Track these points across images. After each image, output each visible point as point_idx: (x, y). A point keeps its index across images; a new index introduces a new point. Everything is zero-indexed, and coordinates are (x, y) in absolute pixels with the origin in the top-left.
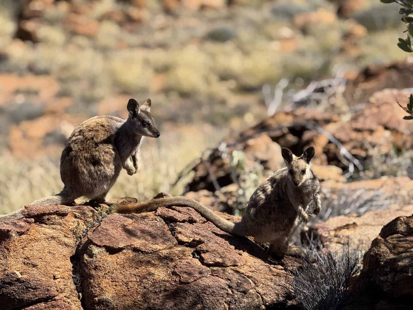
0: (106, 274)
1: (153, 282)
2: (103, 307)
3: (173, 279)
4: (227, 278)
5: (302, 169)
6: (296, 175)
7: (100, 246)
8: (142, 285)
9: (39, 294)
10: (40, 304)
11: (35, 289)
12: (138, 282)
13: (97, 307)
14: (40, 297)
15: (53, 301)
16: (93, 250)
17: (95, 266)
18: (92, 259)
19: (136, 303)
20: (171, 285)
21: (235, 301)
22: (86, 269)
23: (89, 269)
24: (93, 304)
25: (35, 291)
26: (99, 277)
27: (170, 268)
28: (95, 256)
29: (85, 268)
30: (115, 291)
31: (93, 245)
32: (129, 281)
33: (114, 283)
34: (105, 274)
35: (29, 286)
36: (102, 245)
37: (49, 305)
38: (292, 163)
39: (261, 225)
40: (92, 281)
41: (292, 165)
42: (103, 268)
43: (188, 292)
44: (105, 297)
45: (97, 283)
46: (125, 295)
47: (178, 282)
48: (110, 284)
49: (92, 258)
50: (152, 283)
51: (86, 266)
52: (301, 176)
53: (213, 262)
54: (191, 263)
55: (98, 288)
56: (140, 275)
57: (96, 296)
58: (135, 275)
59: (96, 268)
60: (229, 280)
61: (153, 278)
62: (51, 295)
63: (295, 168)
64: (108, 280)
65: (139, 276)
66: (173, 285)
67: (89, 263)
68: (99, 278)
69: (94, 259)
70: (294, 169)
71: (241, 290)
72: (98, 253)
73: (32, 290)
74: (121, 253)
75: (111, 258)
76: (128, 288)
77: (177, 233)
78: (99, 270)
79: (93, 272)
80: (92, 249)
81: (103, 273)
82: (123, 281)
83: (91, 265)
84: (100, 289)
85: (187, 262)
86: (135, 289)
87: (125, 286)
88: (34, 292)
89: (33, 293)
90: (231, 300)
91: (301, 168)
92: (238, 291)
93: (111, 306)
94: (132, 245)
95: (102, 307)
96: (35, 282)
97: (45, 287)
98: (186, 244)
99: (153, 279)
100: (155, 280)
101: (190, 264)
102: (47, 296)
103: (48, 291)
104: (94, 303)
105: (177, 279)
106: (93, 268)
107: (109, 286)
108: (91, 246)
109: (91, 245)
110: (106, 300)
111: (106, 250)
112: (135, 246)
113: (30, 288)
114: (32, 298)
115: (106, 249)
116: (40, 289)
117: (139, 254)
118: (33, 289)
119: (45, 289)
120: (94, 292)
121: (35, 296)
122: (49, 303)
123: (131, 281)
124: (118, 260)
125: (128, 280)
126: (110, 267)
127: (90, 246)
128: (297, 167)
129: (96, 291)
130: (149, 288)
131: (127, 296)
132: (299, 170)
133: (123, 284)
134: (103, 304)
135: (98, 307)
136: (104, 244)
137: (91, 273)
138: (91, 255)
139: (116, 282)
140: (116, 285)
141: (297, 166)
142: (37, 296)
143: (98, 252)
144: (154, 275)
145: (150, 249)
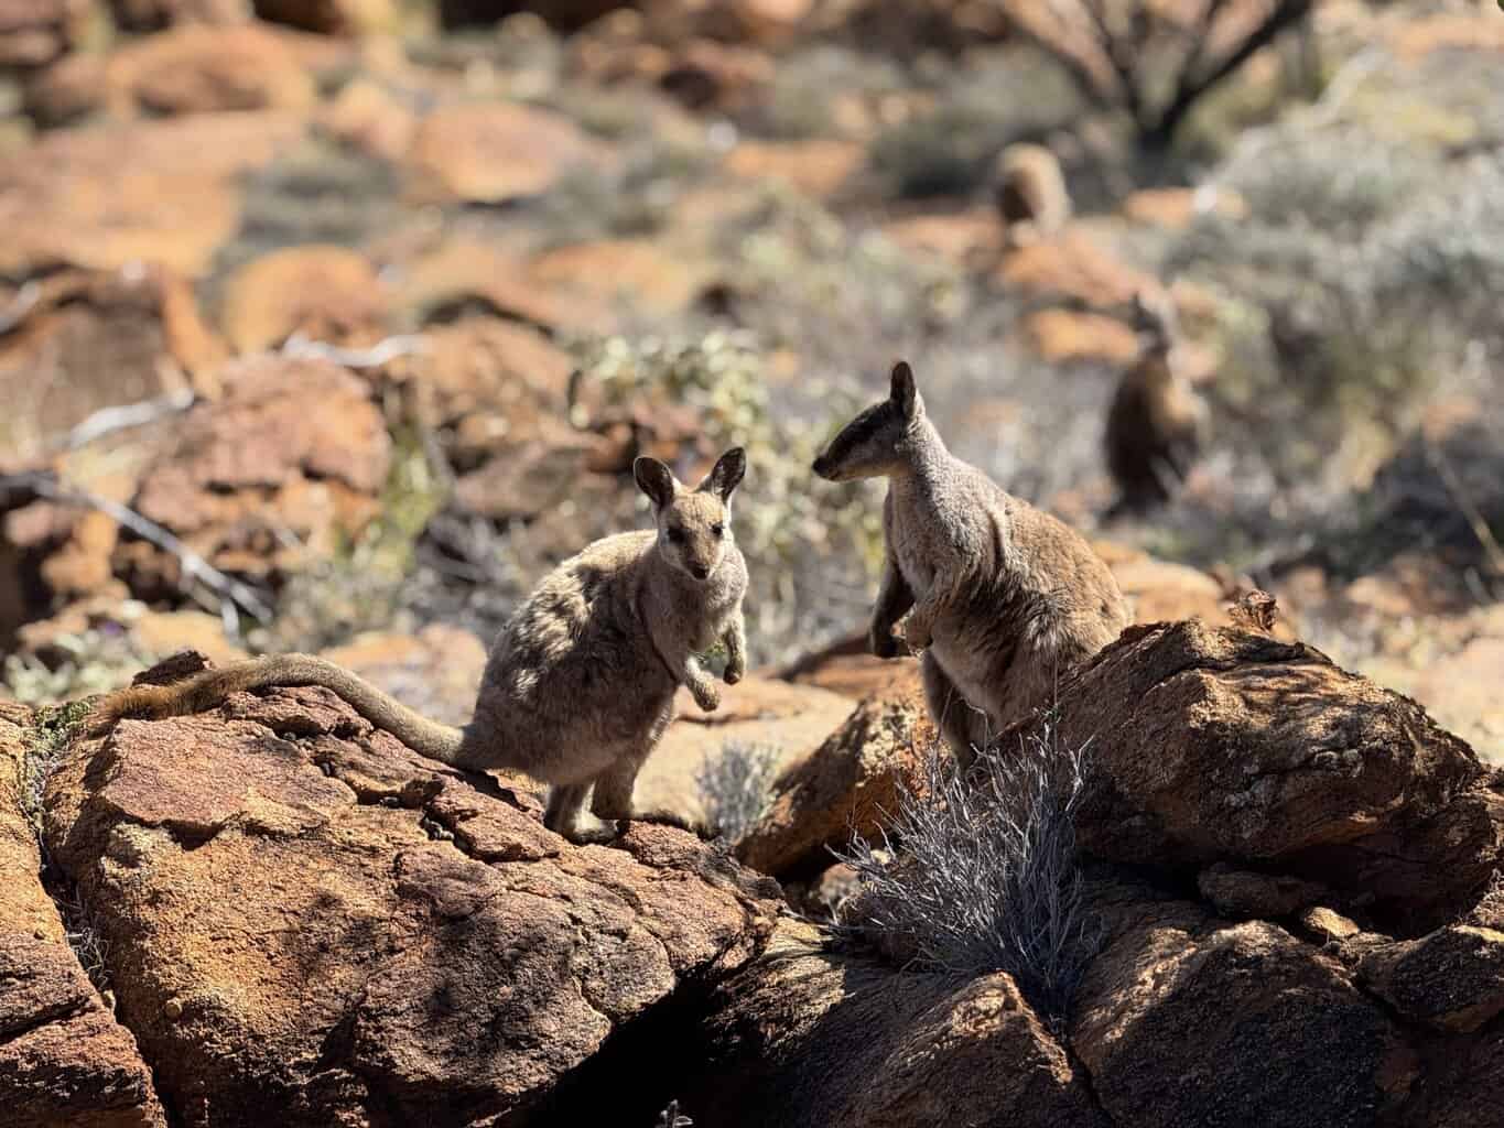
0: (189, 917)
1: (347, 927)
2: (205, 1026)
3: (408, 912)
4: (557, 893)
5: (713, 523)
6: (698, 543)
7: (151, 826)
8: (314, 941)
9: (46, 993)
10: (47, 1027)
11: (29, 976)
12: (298, 933)
13: (182, 1029)
14: (48, 1004)
15: (88, 1014)
16: (133, 838)
17: (149, 891)
18: (137, 871)
19: (306, 1004)
20: (409, 931)
21: (600, 963)
22: (120, 906)
23: (132, 906)
24: (162, 1022)
25: (28, 984)
26: (171, 928)
27: (375, 878)
28: (143, 857)
29: (116, 904)
30: (231, 969)
31: (128, 822)
32: (268, 933)
33: (223, 945)
34: (186, 917)
35: (10, 968)
36: (160, 819)
37: (80, 1028)
38: (677, 504)
39: (558, 723)
40: (148, 944)
41: (678, 512)
42: (178, 898)
43: (468, 948)
44: (205, 993)
45: (168, 949)
46: (266, 980)
47: (430, 920)
48: (211, 948)
49: (134, 865)
50: (344, 930)
51: (117, 894)
52: (713, 545)
53: (503, 844)
54: (441, 854)
55: (172, 964)
56: (296, 907)
57: (173, 994)
58: (282, 911)
59: (155, 899)
60: (567, 898)
61: (341, 913)
62: (82, 991)
63: (689, 519)
64: (199, 937)
65: (295, 913)
66: (414, 929)
67: (127, 885)
68: (173, 930)
69: (144, 869)
70: (689, 525)
71: (612, 928)
72: (154, 847)
73: (19, 983)
74: (214, 842)
75: (194, 863)
76: (270, 957)
77: (340, 769)
78: (167, 903)
79: (148, 914)
80: (128, 837)
81: (182, 914)
82: (248, 934)
83: (137, 890)
84: (182, 969)
85: (429, 853)
86: (293, 957)
87: (258, 949)
88: (25, 988)
89: (23, 991)
90: (587, 962)
91: (709, 519)
92: (602, 932)
93: (230, 1020)
94: (242, 813)
95: (199, 1027)
96: (25, 953)
97: (58, 966)
98: (387, 798)
99: (345, 916)
100: (352, 919)
101: (440, 857)
102: (70, 999)
103: (69, 982)
104: (168, 1018)
105: (424, 910)
106: (146, 901)
107: (210, 956)
108: (122, 826)
109: (118, 823)
110: (210, 1002)
111: (170, 836)
112: (253, 816)
113: (10, 974)
114: (22, 1009)
115: (170, 833)
116: (44, 975)
117: (265, 840)
118: (19, 978)
119: (60, 972)
120: (162, 980)
121: (31, 1001)
122: (77, 1020)
123: (273, 932)
124: (213, 865)
125: (264, 931)
126: (195, 892)
127: (119, 827)
128: (698, 518)
129: (170, 976)
130: (338, 948)
131: (272, 983)
132: (705, 526)
133: (251, 944)
134: (202, 1018)
135: (186, 1030)
136: (163, 818)
137: (142, 917)
138: (130, 859)
139: (228, 938)
140: (230, 951)
141: (694, 513)
142: (38, 1000)
143: (151, 844)
144: (340, 904)
145: (294, 824)
